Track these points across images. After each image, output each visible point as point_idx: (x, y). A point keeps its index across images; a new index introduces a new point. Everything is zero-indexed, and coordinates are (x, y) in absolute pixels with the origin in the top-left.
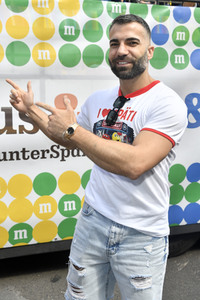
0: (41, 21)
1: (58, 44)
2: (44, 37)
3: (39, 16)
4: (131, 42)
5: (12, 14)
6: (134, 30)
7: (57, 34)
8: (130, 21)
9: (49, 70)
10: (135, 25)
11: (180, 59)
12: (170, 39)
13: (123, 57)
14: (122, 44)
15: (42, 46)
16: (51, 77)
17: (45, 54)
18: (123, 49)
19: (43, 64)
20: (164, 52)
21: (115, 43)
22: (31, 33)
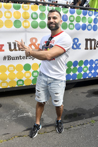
0: (25, 13)
1: (31, 21)
2: (26, 18)
3: (24, 11)
4: (54, 18)
5: (15, 10)
6: (55, 14)
7: (30, 17)
8: (54, 11)
9: (28, 30)
10: (56, 13)
11: (71, 26)
12: (68, 20)
13: (52, 23)
14: (52, 18)
15: (25, 21)
16: (29, 32)
17: (26, 24)
18: (52, 20)
19: (26, 27)
20: (66, 24)
21: (49, 18)
22: (22, 17)
